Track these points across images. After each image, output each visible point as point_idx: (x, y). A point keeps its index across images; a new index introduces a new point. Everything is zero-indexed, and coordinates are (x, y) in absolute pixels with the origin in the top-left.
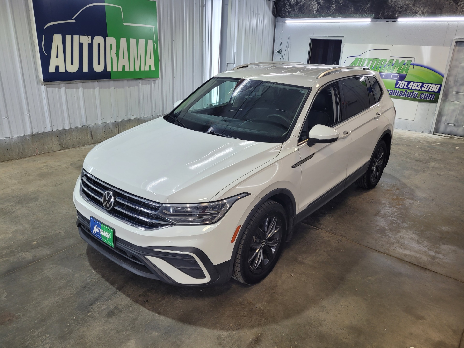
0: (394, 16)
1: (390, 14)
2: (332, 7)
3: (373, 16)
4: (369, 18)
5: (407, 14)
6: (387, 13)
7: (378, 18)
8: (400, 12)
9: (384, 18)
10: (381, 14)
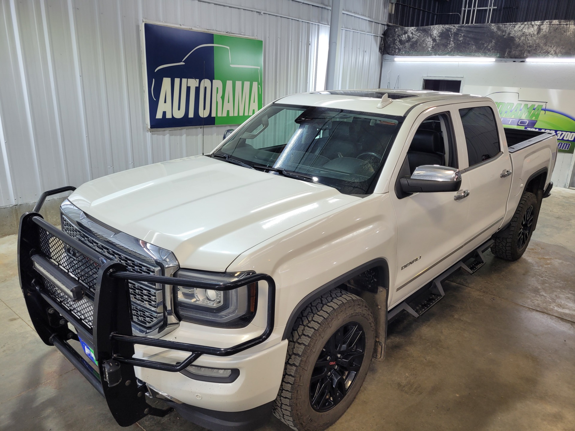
0: (522, 55)
1: (517, 53)
2: (450, 44)
3: (498, 55)
4: (493, 57)
5: (537, 54)
6: (514, 52)
7: (504, 57)
8: (529, 52)
9: (511, 58)
10: (507, 53)
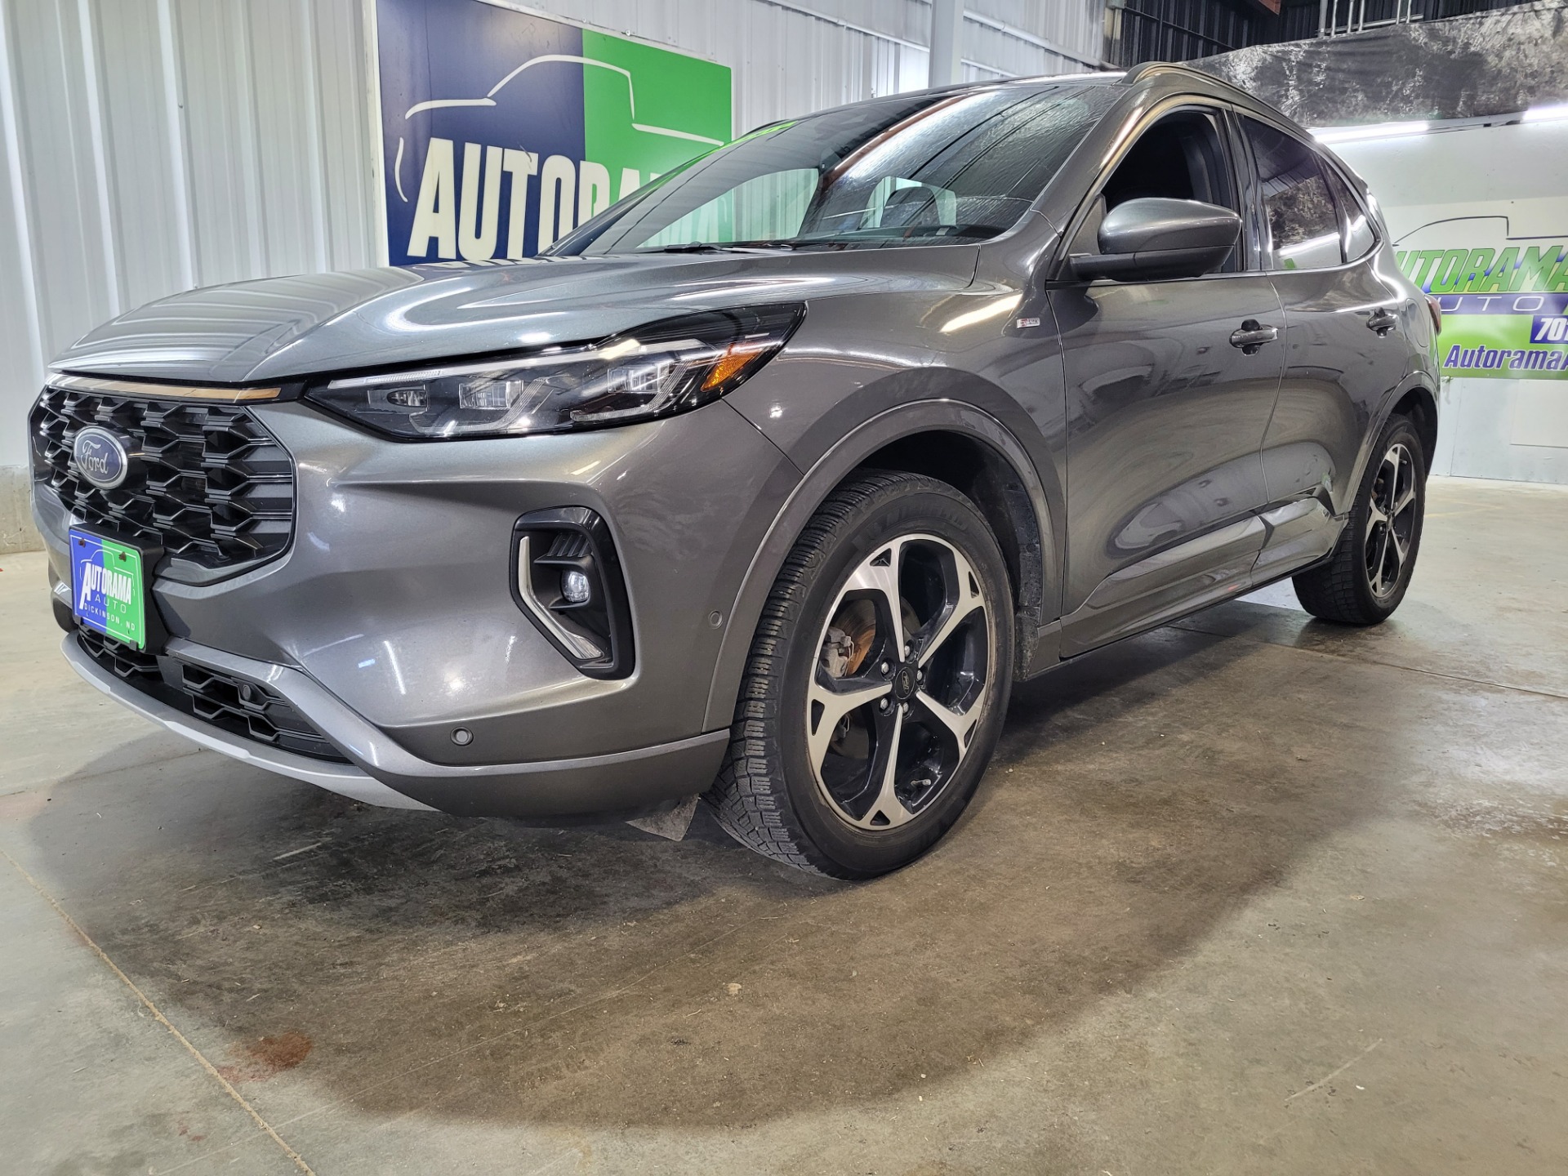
0: (1511, 103)
1: (1494, 99)
3: (1436, 112)
4: (1420, 119)
5: (1557, 95)
6: (1483, 98)
7: (1454, 117)
8: (1531, 90)
9: (1477, 114)
10: (1464, 103)
